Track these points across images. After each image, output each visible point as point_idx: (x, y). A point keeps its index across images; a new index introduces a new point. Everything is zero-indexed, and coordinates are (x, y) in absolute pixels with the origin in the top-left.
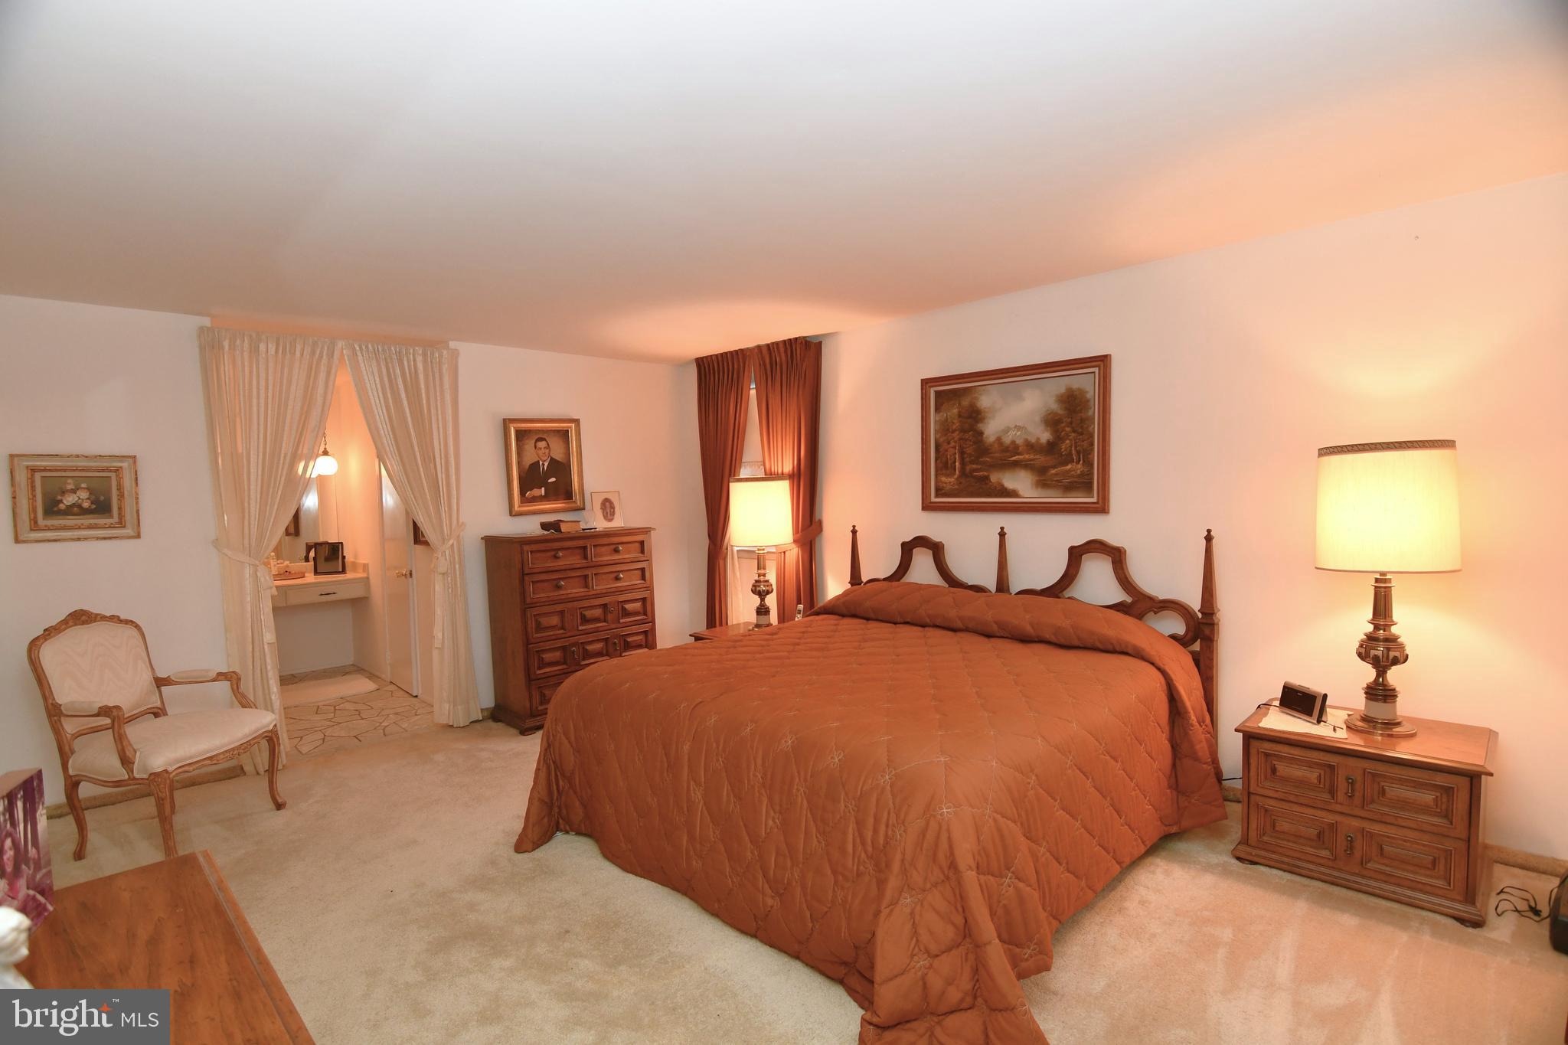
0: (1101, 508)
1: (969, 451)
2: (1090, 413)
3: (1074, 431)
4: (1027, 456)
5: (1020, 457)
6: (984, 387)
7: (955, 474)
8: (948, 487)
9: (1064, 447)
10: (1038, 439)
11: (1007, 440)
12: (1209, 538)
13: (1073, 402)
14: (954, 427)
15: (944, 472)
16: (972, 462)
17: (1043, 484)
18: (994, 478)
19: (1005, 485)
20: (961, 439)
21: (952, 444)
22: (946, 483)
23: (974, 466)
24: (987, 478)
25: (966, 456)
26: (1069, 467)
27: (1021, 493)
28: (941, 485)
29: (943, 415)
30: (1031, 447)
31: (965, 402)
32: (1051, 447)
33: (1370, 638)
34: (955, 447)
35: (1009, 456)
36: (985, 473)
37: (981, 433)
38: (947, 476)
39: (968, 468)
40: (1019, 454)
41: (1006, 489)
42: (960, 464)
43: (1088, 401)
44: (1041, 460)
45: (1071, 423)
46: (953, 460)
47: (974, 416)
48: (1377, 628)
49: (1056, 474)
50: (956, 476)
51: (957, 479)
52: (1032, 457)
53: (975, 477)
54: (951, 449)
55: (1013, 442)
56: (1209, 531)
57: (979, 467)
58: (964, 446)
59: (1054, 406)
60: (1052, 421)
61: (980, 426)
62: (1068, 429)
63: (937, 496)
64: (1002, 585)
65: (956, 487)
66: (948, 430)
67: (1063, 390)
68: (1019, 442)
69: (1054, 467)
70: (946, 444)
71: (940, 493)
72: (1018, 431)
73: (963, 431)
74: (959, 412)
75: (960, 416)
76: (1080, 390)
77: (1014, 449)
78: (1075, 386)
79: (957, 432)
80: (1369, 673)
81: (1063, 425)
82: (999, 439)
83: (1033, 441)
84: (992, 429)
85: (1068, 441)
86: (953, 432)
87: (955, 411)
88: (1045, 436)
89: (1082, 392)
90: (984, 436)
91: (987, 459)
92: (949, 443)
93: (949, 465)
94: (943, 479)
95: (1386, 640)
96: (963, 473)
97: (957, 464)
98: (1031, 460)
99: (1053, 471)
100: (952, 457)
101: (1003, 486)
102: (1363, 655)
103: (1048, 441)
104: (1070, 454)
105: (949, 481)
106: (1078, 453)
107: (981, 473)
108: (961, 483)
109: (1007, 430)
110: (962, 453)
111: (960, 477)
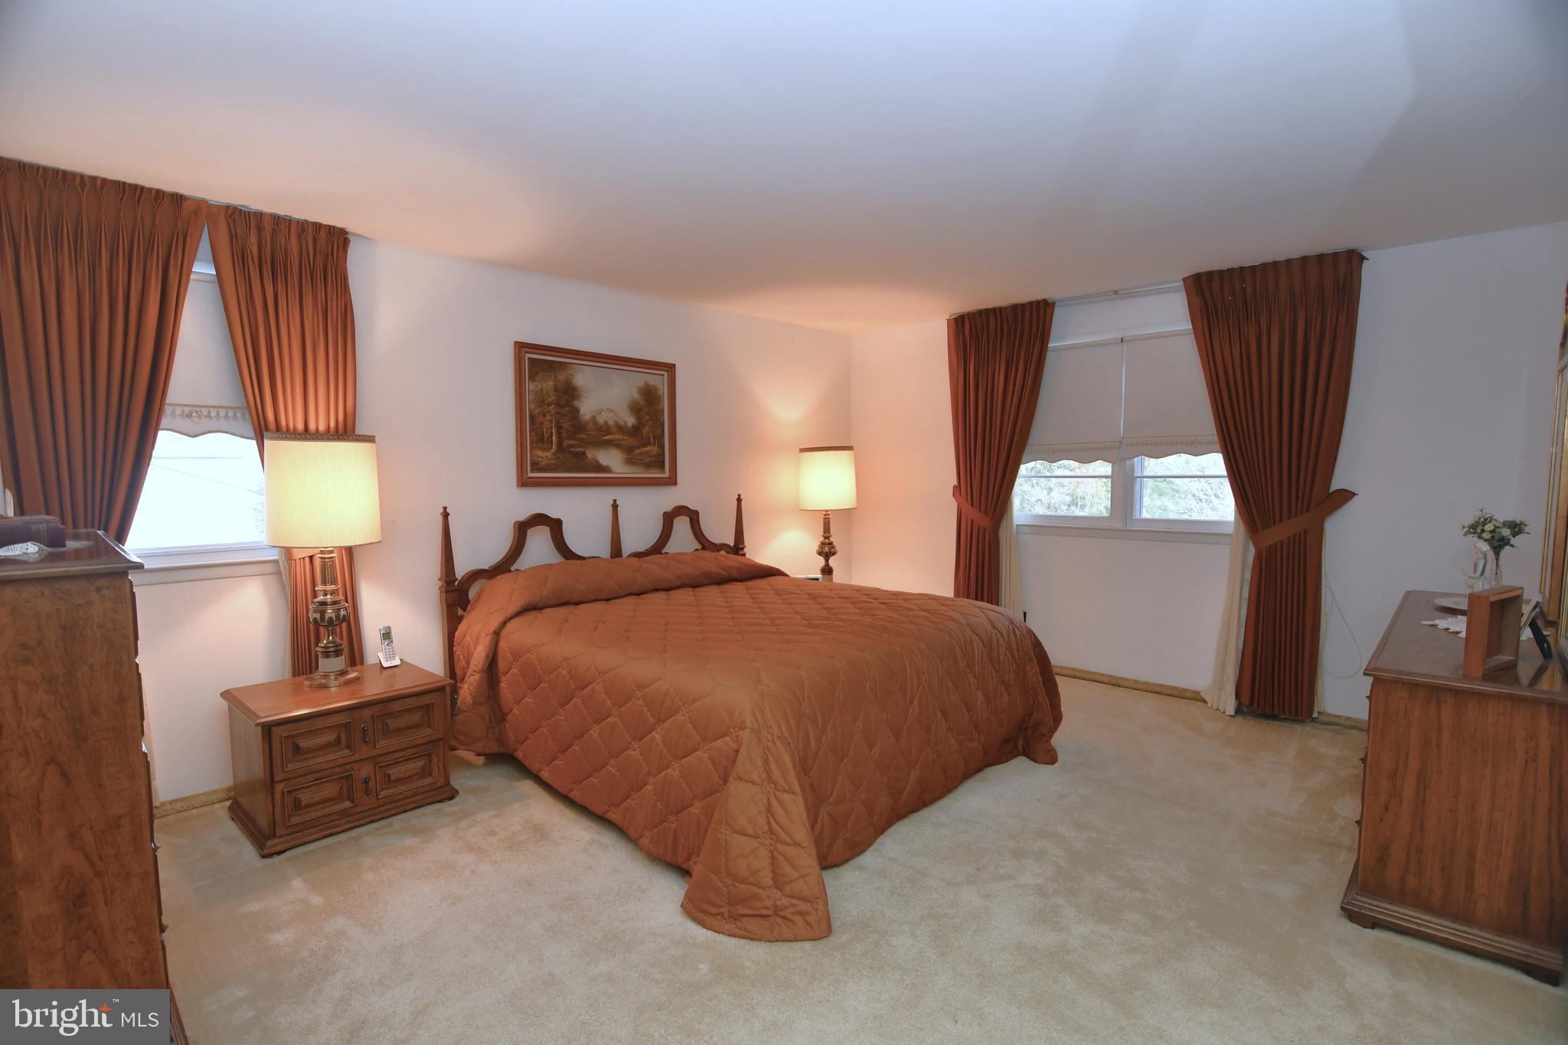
0: (672, 481)
1: (566, 426)
2: (661, 406)
3: (652, 420)
4: (617, 437)
5: (613, 437)
6: (577, 366)
7: (552, 448)
8: (545, 462)
9: (645, 430)
10: (625, 423)
11: (601, 420)
12: (739, 500)
13: (650, 396)
14: (550, 400)
15: (540, 445)
16: (568, 438)
17: (630, 461)
18: (590, 454)
19: (600, 462)
20: (557, 413)
21: (548, 417)
22: (542, 457)
23: (571, 442)
24: (584, 454)
25: (562, 431)
26: (648, 448)
27: (613, 469)
28: (536, 458)
29: (537, 386)
30: (621, 428)
31: (561, 377)
32: (635, 431)
33: (823, 544)
34: (551, 421)
35: (602, 435)
36: (582, 449)
37: (577, 411)
38: (544, 450)
39: (565, 443)
40: (611, 434)
41: (601, 465)
42: (557, 438)
43: (660, 396)
44: (629, 441)
45: (649, 412)
46: (549, 433)
47: (569, 393)
48: (825, 538)
49: (640, 454)
50: (552, 451)
51: (554, 454)
52: (621, 437)
53: (570, 452)
54: (547, 422)
55: (606, 423)
56: (739, 495)
57: (576, 443)
58: (561, 420)
59: (637, 396)
60: (635, 409)
61: (576, 403)
62: (647, 417)
63: (533, 470)
64: (616, 550)
65: (553, 462)
66: (543, 402)
67: (642, 384)
68: (611, 423)
69: (638, 447)
70: (541, 416)
71: (535, 467)
72: (610, 413)
73: (558, 405)
74: (555, 385)
75: (556, 390)
76: (654, 386)
77: (605, 429)
78: (651, 383)
79: (553, 406)
80: (821, 561)
81: (643, 413)
82: (593, 418)
83: (622, 423)
84: (587, 408)
85: (647, 427)
86: (549, 404)
87: (551, 384)
88: (630, 421)
89: (656, 389)
90: (581, 413)
91: (584, 436)
92: (544, 416)
93: (545, 439)
94: (539, 453)
95: (829, 544)
96: (560, 448)
97: (554, 438)
98: (620, 440)
99: (638, 451)
100: (549, 431)
101: (598, 462)
102: (820, 554)
103: (633, 426)
104: (649, 438)
105: (546, 456)
106: (654, 437)
107: (578, 449)
108: (558, 458)
109: (601, 411)
110: (559, 428)
111: (557, 452)
